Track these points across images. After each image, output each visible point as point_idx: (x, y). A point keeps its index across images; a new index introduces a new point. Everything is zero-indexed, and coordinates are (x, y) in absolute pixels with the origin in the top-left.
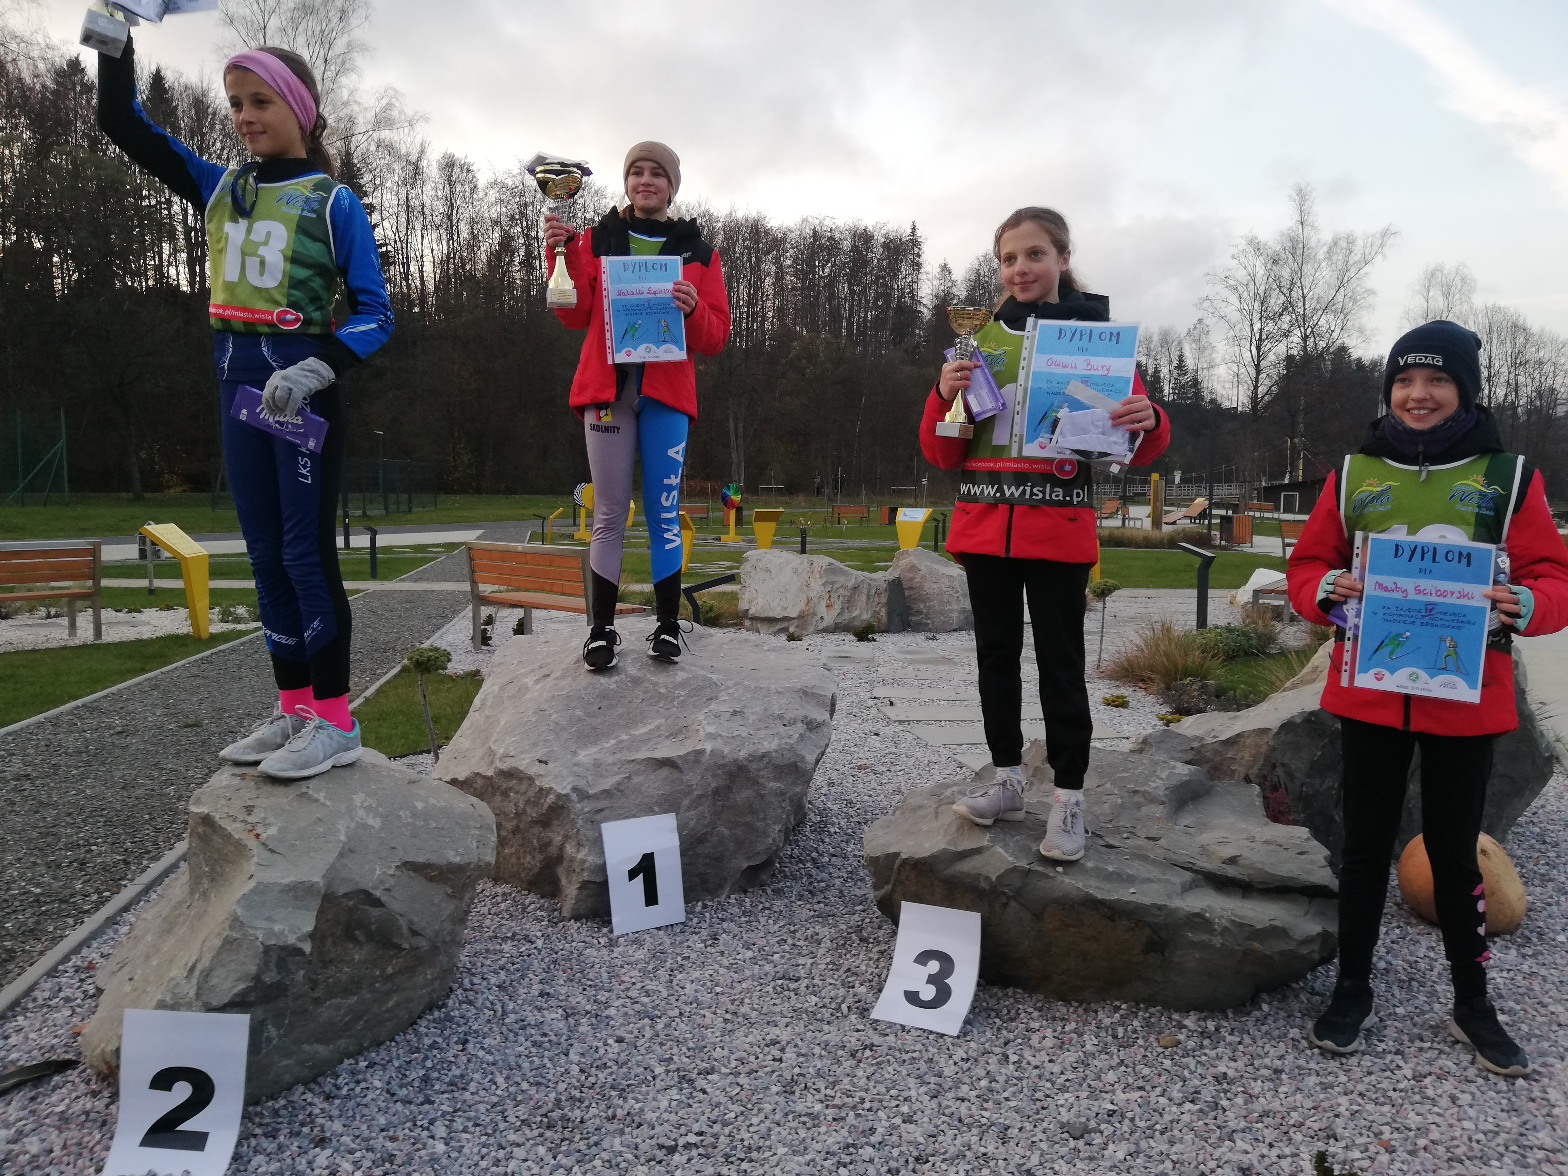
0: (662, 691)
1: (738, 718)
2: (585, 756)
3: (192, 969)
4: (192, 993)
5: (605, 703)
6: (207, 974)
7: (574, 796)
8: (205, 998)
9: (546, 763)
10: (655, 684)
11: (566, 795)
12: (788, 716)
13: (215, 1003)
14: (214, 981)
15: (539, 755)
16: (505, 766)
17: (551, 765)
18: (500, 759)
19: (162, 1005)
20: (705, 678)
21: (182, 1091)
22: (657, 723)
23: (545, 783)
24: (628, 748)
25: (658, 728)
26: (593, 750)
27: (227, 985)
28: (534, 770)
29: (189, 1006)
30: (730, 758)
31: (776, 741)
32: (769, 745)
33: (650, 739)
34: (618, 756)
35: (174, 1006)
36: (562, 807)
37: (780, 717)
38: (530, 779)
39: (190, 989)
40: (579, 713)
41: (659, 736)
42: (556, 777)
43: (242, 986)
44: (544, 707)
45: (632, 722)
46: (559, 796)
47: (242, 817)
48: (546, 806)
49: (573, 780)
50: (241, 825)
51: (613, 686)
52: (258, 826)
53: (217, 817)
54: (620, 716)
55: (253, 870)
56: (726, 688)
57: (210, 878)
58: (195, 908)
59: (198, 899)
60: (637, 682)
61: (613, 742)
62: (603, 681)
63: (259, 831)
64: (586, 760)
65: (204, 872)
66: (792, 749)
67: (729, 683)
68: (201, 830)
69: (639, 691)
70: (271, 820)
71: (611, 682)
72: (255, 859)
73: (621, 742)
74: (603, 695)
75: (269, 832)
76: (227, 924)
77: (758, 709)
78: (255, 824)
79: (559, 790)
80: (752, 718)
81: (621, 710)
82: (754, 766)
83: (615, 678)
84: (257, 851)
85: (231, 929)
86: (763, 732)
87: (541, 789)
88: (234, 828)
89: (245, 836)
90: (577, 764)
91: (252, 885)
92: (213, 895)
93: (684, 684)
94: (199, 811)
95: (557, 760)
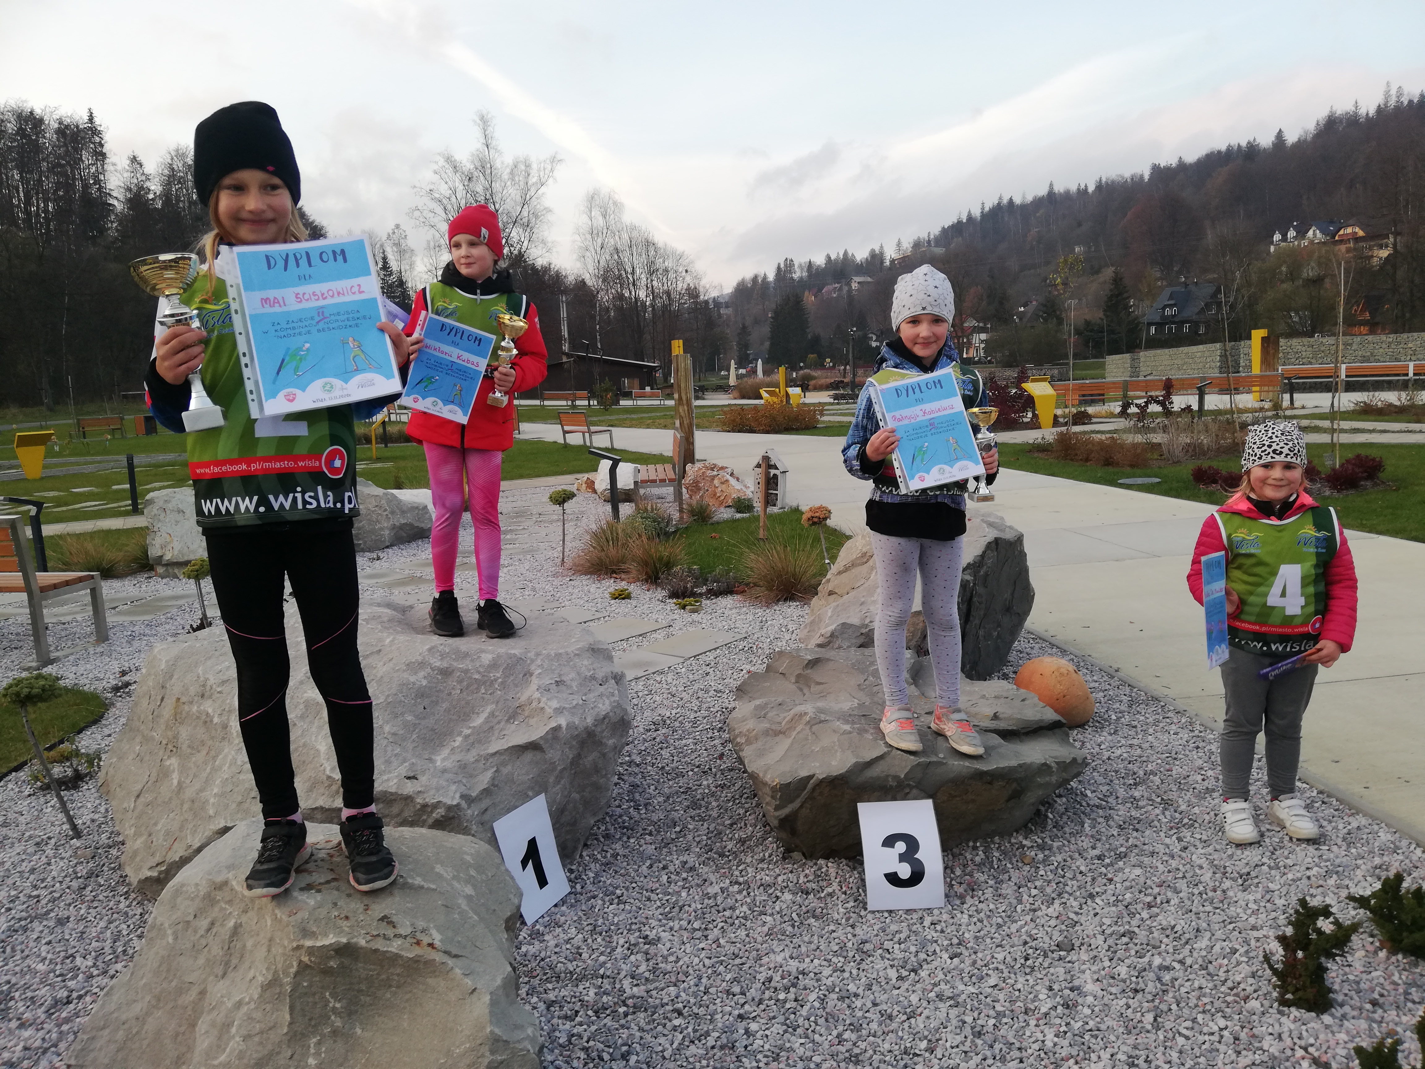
0: (477, 676)
1: (562, 688)
2: (443, 759)
5: (426, 702)
7: (464, 804)
9: (414, 778)
10: (466, 671)
11: (458, 805)
12: (600, 675)
15: (403, 770)
17: (423, 779)
20: (511, 656)
22: (489, 708)
24: (480, 742)
25: (492, 714)
26: (445, 752)
28: (409, 788)
30: (581, 727)
31: (607, 702)
32: (604, 707)
33: (492, 728)
34: (474, 752)
36: (453, 818)
37: (593, 678)
38: (408, 799)
40: (409, 718)
41: (499, 723)
42: (438, 789)
45: (465, 714)
46: (450, 808)
47: (390, 932)
48: (430, 821)
49: (453, 787)
50: (399, 942)
51: (424, 683)
52: (419, 936)
53: (362, 943)
54: (448, 711)
55: (469, 982)
56: (533, 661)
57: (350, 1013)
58: (318, 1054)
59: (319, 1043)
60: (446, 673)
61: (459, 739)
62: (412, 679)
63: (426, 940)
64: (448, 764)
65: (334, 1008)
66: (619, 705)
67: (531, 655)
68: (332, 964)
69: (452, 682)
70: (421, 924)
71: (420, 679)
72: (458, 971)
73: (467, 737)
74: (421, 694)
75: (437, 938)
76: (485, 1050)
77: (573, 675)
78: (413, 934)
79: (449, 802)
80: (574, 684)
81: (445, 705)
82: (599, 729)
83: (422, 674)
84: (450, 962)
85: (492, 1052)
86: (591, 696)
87: (425, 806)
88: (395, 947)
89: (417, 951)
90: (444, 771)
91: (487, 998)
92: (359, 1031)
93: (494, 665)
94: (327, 942)
95: (423, 772)
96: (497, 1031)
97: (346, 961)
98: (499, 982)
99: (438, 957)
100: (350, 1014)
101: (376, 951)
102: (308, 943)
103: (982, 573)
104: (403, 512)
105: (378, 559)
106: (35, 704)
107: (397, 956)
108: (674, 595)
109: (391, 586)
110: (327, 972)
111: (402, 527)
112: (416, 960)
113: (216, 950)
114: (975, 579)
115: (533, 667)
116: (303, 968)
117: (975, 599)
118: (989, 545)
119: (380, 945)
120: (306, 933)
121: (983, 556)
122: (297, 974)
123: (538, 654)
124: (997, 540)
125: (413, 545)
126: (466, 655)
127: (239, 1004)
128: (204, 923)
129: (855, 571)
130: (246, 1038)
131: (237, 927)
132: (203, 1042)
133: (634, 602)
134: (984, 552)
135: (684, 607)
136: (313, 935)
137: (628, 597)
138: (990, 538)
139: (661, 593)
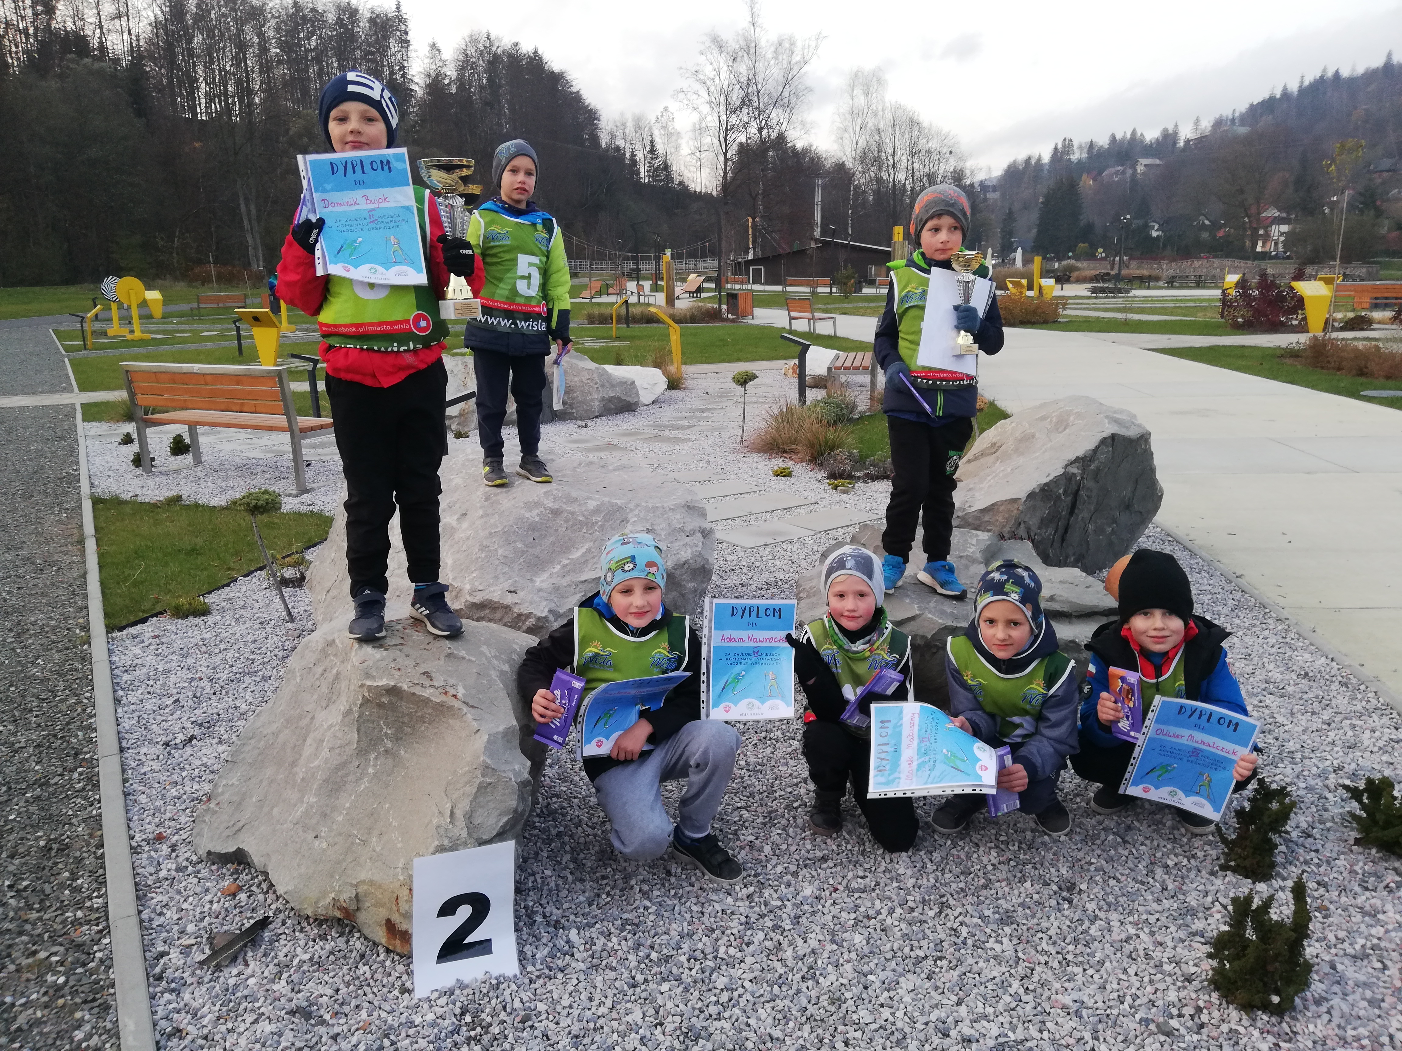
0: (581, 518)
2: (542, 580)
3: (452, 814)
4: (464, 834)
5: (536, 534)
6: (469, 817)
7: (551, 618)
8: (475, 836)
9: (515, 592)
10: (573, 513)
11: (546, 617)
12: (688, 528)
13: (486, 837)
14: (477, 821)
15: (507, 585)
16: (477, 599)
17: (521, 594)
18: (470, 594)
19: (441, 849)
20: (612, 505)
21: (465, 912)
22: (587, 546)
23: (524, 610)
24: (574, 571)
26: (545, 575)
27: (492, 820)
28: (509, 599)
29: (465, 845)
31: (689, 551)
32: (686, 555)
34: (568, 579)
35: (453, 848)
36: (542, 627)
37: (682, 530)
38: (507, 608)
39: (460, 830)
40: (520, 545)
42: (531, 603)
43: (505, 819)
44: (485, 543)
45: (566, 548)
46: (539, 619)
47: (427, 683)
48: (524, 628)
49: (544, 603)
50: (432, 690)
51: (537, 519)
52: (448, 689)
53: (405, 687)
54: (553, 544)
55: (475, 725)
56: (631, 510)
57: (397, 738)
58: (375, 766)
59: (376, 758)
60: (556, 513)
61: (558, 567)
62: (527, 515)
63: (452, 692)
64: (544, 585)
65: (386, 734)
66: (700, 555)
67: (631, 505)
68: (385, 700)
69: (560, 521)
70: (452, 681)
71: (534, 515)
72: (469, 716)
73: (565, 566)
74: (533, 527)
75: (461, 692)
76: (478, 773)
77: (664, 525)
78: (444, 687)
79: (539, 614)
80: (663, 533)
81: (552, 539)
82: (678, 572)
83: (536, 512)
84: (465, 709)
85: (483, 776)
86: (676, 545)
87: (520, 615)
88: (427, 693)
89: (443, 698)
90: (540, 590)
91: (486, 738)
92: (402, 752)
93: (597, 511)
94: (380, 684)
95: (523, 589)
96: (488, 761)
97: (394, 700)
98: (501, 728)
99: (457, 704)
100: (397, 740)
101: (414, 694)
102: (369, 683)
103: (1093, 467)
104: (613, 386)
105: (586, 426)
106: (262, 513)
107: (429, 700)
108: (832, 476)
109: (588, 451)
110: (381, 705)
111: (610, 400)
112: (442, 705)
113: (324, 689)
114: (1083, 473)
115: (630, 516)
116: (366, 701)
117: (1082, 493)
118: (1103, 441)
119: (418, 691)
120: (368, 675)
121: (1095, 451)
122: (362, 705)
123: (637, 506)
124: (1113, 437)
125: (620, 416)
126: (575, 500)
127: (331, 726)
128: (319, 670)
129: (983, 461)
130: (332, 749)
131: (338, 673)
132: (307, 751)
133: (792, 480)
134: (1097, 447)
135: (836, 488)
136: (373, 678)
137: (789, 475)
138: (1107, 433)
139: (822, 474)
